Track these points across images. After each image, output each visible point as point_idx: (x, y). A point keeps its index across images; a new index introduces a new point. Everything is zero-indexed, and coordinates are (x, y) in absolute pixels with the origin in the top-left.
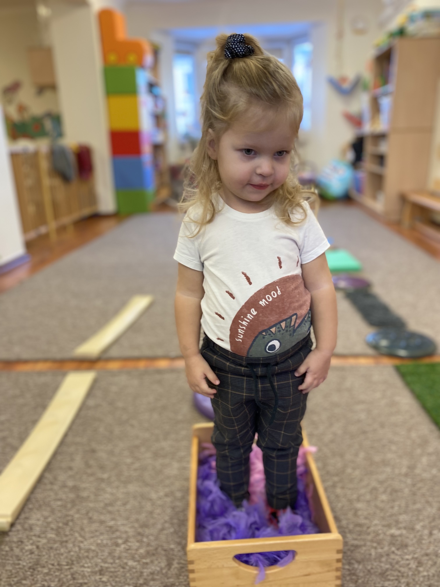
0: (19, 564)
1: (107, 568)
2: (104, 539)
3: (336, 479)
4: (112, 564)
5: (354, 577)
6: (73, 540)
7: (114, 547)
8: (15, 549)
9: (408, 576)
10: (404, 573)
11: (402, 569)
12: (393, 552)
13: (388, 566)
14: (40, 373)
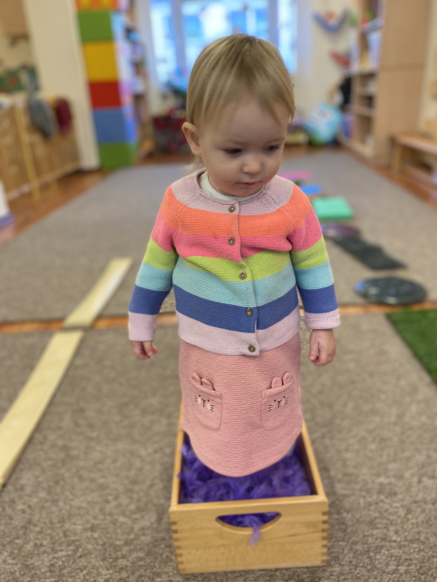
0: (11, 524)
1: (98, 525)
2: (94, 496)
3: (324, 430)
4: (102, 520)
5: (343, 527)
6: (64, 498)
7: (104, 505)
8: (7, 509)
9: (396, 523)
10: (393, 520)
11: (391, 517)
12: (382, 501)
13: (377, 514)
14: (27, 334)
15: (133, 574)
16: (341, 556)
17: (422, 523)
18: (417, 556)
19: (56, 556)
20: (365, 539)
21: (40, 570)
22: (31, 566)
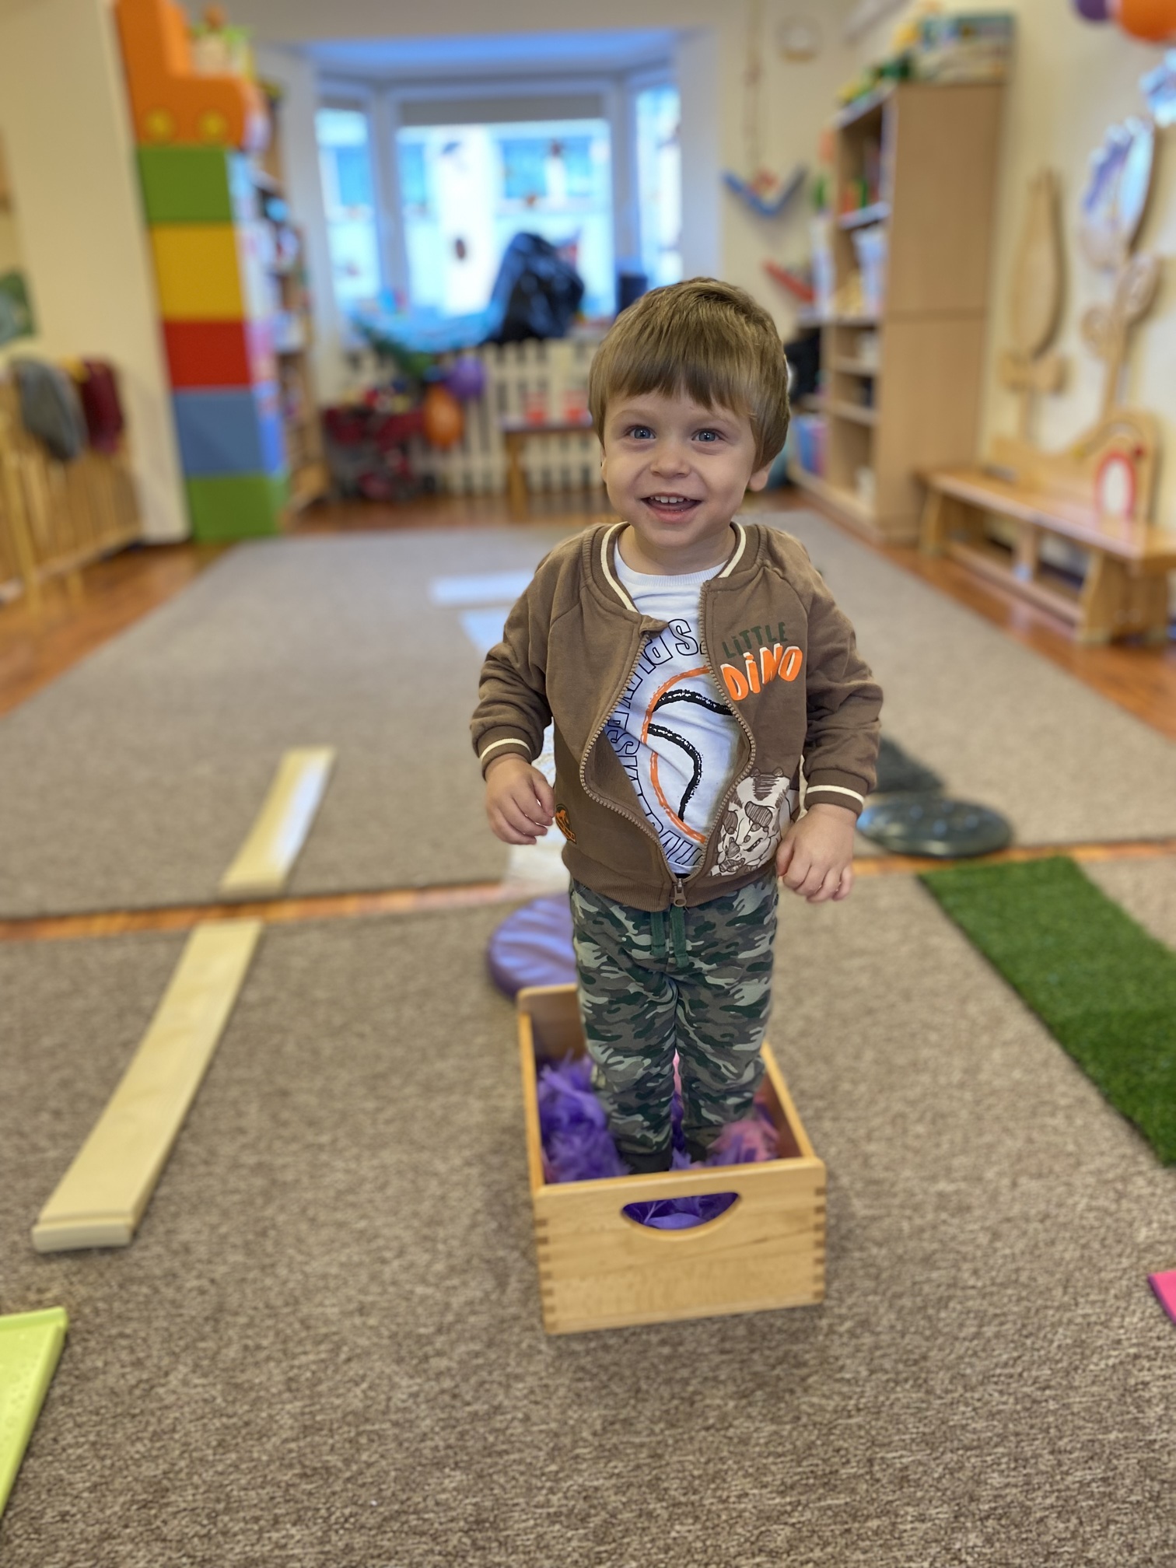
0: (181, 1315)
1: (373, 1304)
2: (354, 1253)
3: (820, 1104)
4: (379, 1294)
5: (873, 1271)
6: (285, 1260)
7: (377, 1267)
8: (163, 1289)
9: (974, 1259)
10: (967, 1253)
11: (964, 1249)
12: (944, 1222)
13: (936, 1246)
15: (466, 1379)
16: (874, 1319)
17: (1023, 1253)
18: (1016, 1309)
19: (296, 1362)
20: (917, 1287)
21: (267, 1390)
22: (246, 1385)
